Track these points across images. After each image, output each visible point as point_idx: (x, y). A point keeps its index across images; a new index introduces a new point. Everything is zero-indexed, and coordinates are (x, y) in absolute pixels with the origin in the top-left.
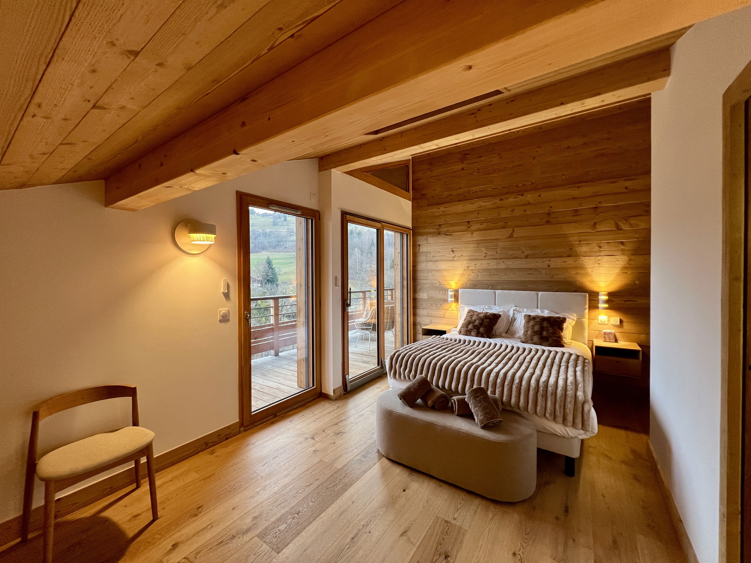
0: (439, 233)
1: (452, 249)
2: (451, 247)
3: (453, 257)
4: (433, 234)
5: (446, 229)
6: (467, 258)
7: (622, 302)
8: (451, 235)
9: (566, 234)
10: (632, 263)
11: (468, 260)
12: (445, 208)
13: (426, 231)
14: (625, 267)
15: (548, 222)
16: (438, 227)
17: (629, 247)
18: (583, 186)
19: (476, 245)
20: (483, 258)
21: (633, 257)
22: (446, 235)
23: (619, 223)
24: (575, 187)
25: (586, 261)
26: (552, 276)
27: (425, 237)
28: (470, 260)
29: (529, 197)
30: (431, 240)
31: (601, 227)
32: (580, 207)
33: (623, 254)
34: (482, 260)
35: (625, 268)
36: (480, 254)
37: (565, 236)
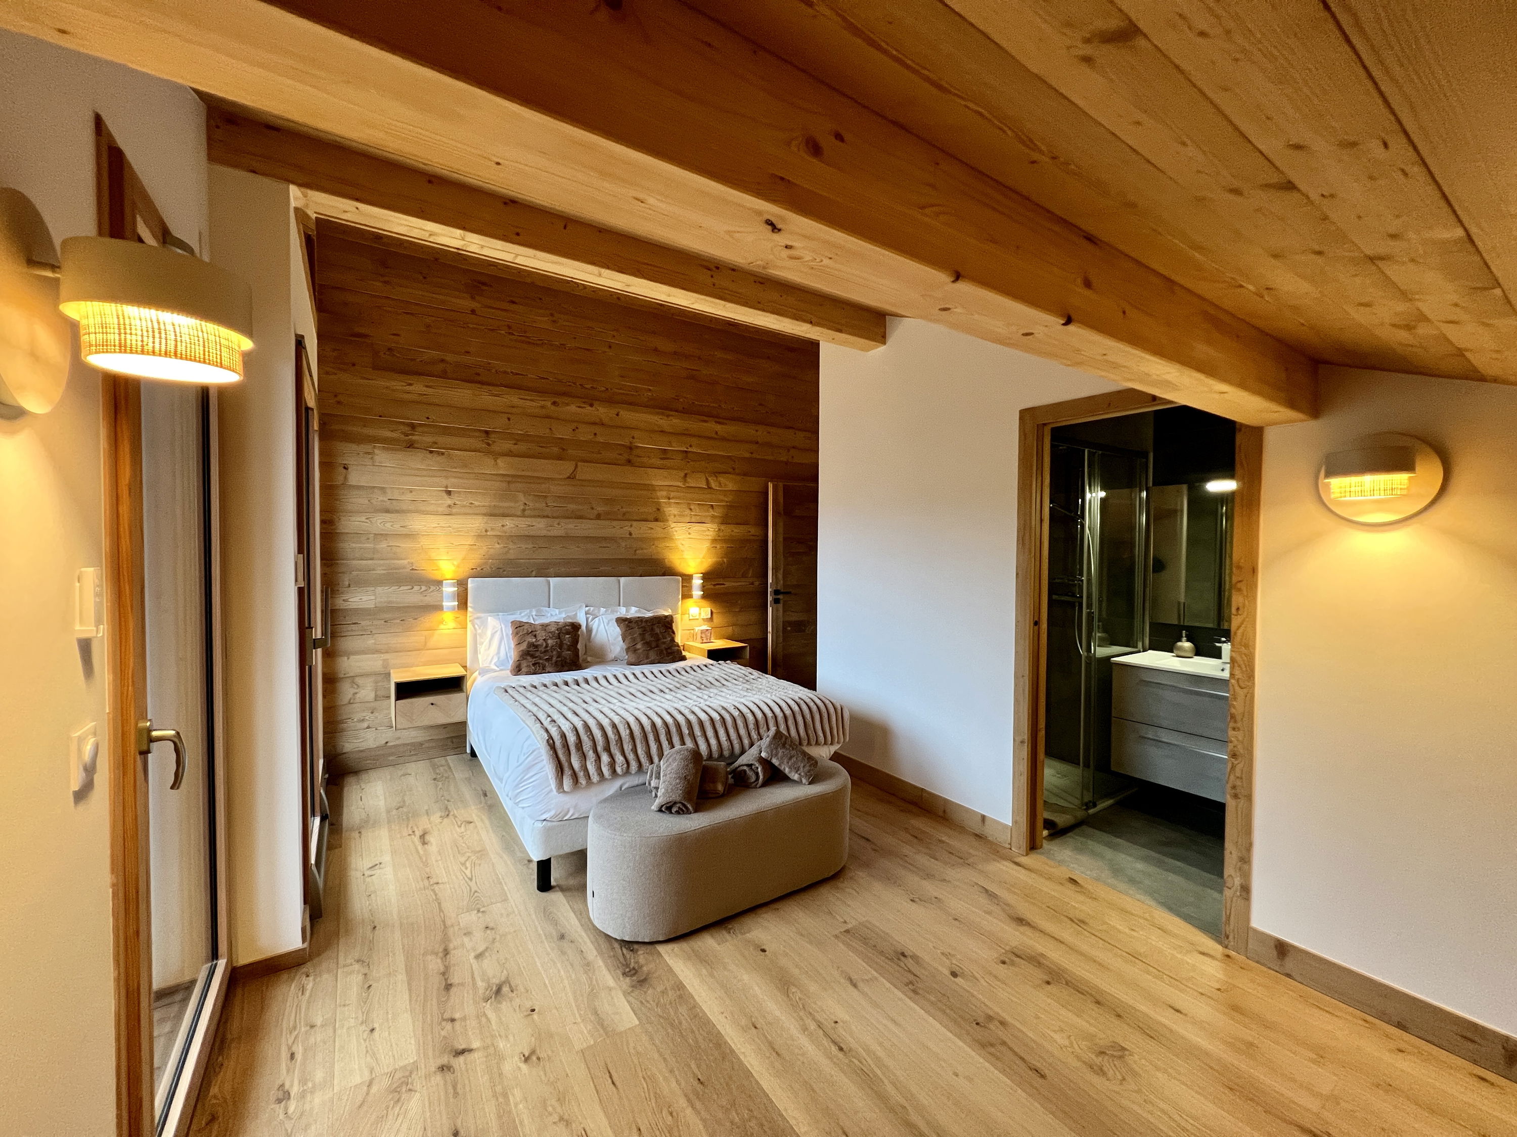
0: (411, 446)
1: (447, 487)
2: (444, 482)
3: (449, 506)
4: (390, 444)
5: (429, 439)
6: (484, 510)
7: (712, 587)
8: (443, 454)
9: (652, 485)
10: (721, 534)
11: (485, 515)
12: (427, 386)
13: (369, 431)
14: (716, 540)
15: (629, 461)
16: (407, 429)
17: (717, 513)
18: (672, 416)
19: (504, 485)
20: (519, 513)
21: (723, 527)
22: (431, 452)
23: (710, 479)
24: (663, 414)
25: (677, 529)
26: (635, 551)
27: (368, 448)
28: (491, 515)
29: (602, 411)
30: (383, 457)
31: (691, 483)
32: (669, 446)
33: (712, 522)
34: (518, 516)
35: (714, 541)
36: (512, 504)
37: (651, 488)
